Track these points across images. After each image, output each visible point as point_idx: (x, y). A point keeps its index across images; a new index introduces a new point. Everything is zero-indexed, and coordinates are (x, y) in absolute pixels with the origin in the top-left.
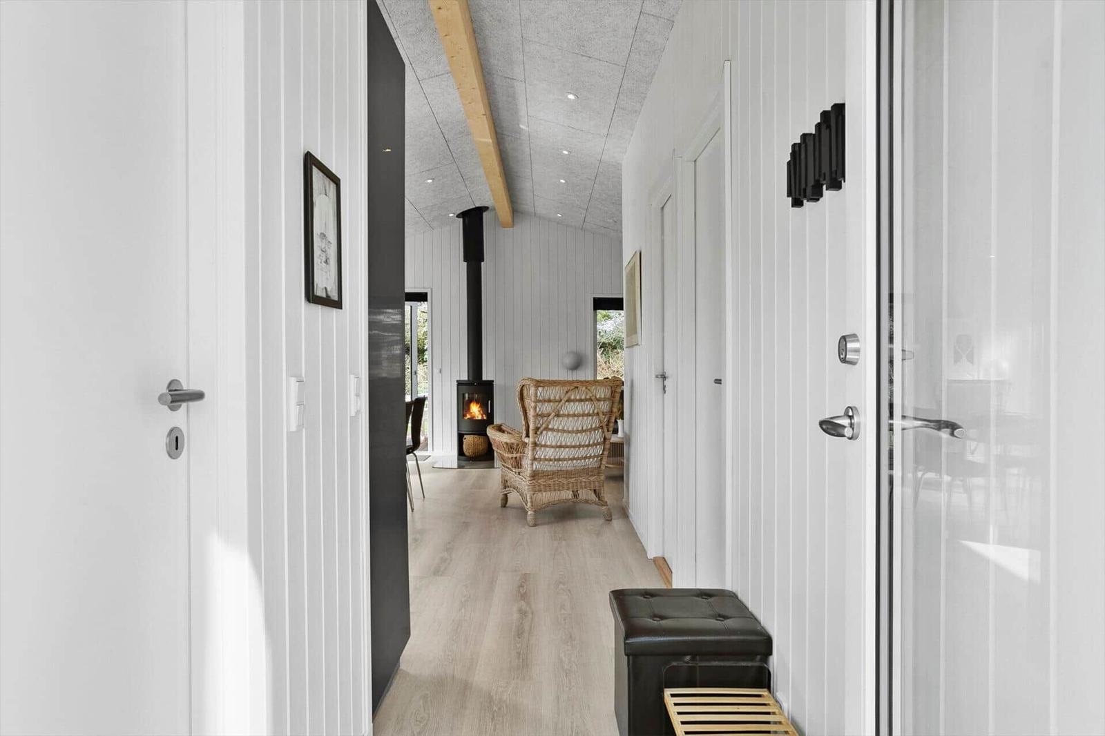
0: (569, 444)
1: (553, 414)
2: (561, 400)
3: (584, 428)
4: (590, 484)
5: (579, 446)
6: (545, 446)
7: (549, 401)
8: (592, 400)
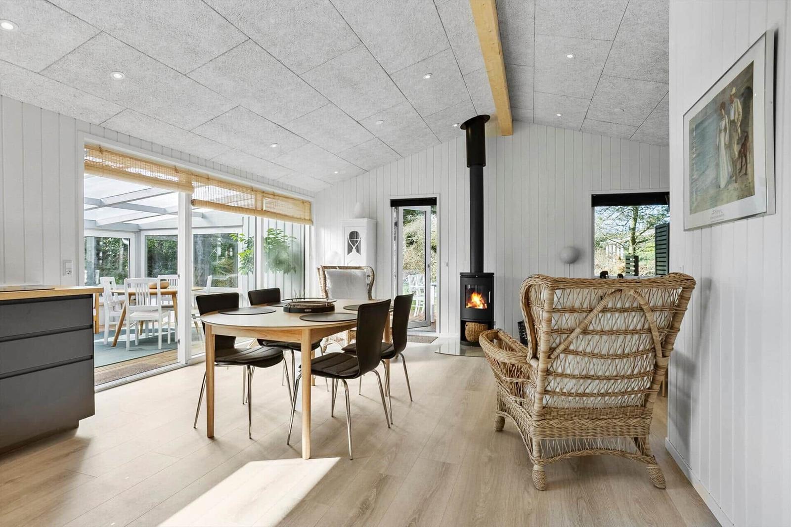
0: (600, 373)
1: (578, 330)
2: (591, 311)
3: (626, 352)
4: (629, 429)
5: (616, 378)
6: (563, 375)
7: (572, 310)
8: (642, 310)
